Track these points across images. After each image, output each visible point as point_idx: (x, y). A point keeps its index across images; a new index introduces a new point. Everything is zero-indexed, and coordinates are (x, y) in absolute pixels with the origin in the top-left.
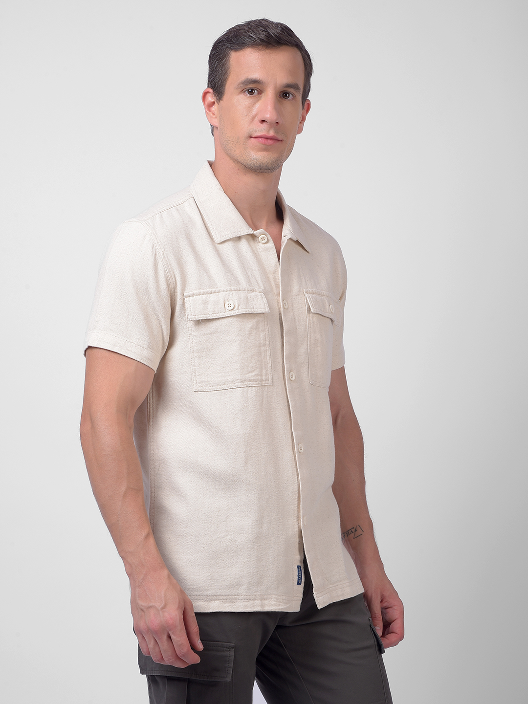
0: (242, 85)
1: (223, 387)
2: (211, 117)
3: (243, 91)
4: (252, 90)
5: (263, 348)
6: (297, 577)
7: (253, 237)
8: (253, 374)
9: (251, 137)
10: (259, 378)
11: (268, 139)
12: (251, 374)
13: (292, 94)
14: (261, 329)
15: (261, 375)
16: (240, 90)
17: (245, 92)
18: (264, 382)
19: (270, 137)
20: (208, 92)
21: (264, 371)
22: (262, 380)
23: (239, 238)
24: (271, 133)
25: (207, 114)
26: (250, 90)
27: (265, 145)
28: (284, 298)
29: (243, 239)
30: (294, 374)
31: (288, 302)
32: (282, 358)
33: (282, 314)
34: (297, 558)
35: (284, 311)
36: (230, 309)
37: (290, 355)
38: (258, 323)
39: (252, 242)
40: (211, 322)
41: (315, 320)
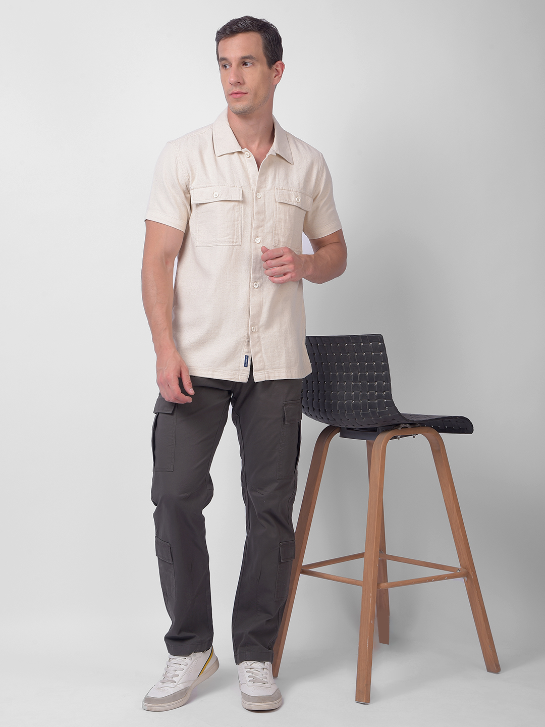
1: (210, 245)
4: (225, 65)
5: (236, 222)
6: (244, 362)
7: (240, 152)
8: (228, 238)
9: (229, 95)
10: (232, 240)
11: (237, 94)
12: (226, 238)
13: (249, 63)
14: (236, 210)
15: (233, 239)
18: (235, 243)
21: (235, 236)
22: (234, 241)
23: (233, 153)
27: (236, 98)
28: (258, 192)
29: (235, 154)
30: (259, 239)
31: (261, 194)
32: (251, 229)
33: (254, 202)
34: (246, 350)
35: (256, 200)
36: (216, 197)
37: (258, 227)
38: (234, 206)
39: (241, 155)
40: (206, 205)
41: (281, 206)
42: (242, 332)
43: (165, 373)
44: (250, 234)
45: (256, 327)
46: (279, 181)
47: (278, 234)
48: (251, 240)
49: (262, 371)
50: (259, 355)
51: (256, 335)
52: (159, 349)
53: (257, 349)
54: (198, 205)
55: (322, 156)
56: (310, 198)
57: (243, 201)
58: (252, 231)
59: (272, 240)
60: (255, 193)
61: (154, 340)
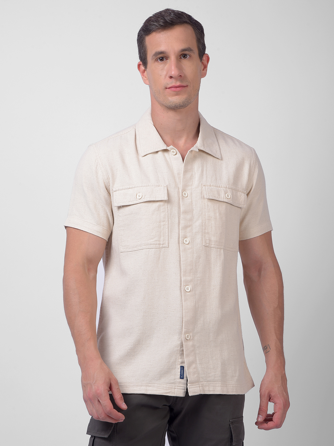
0: (154, 57)
1: (136, 249)
2: (145, 80)
3: (156, 60)
4: (162, 58)
5: (162, 223)
6: (180, 373)
7: (165, 151)
8: (154, 240)
9: (167, 88)
10: (158, 242)
11: (177, 87)
12: (152, 240)
13: (188, 55)
14: (161, 211)
15: (159, 241)
16: (154, 60)
17: (157, 60)
18: (162, 245)
19: (178, 86)
20: (140, 64)
21: (162, 238)
22: (160, 244)
23: (157, 152)
24: (178, 84)
25: (142, 78)
26: (161, 58)
27: (176, 92)
28: (184, 190)
29: (160, 153)
30: (188, 240)
31: (188, 192)
32: (179, 229)
33: (181, 201)
34: (180, 360)
35: (183, 199)
36: (140, 198)
37: (186, 227)
38: (159, 207)
39: (166, 154)
40: (129, 207)
41: (210, 204)
42: (175, 341)
43: (93, 387)
44: (177, 235)
45: (191, 334)
46: (207, 177)
47: (208, 233)
48: (179, 241)
49: (197, 384)
50: (194, 366)
51: (190, 343)
52: (83, 362)
53: (191, 358)
54: (119, 207)
55: (255, 151)
56: (243, 194)
57: (168, 201)
58: (179, 231)
59: (202, 240)
60: (180, 192)
61: (78, 351)
